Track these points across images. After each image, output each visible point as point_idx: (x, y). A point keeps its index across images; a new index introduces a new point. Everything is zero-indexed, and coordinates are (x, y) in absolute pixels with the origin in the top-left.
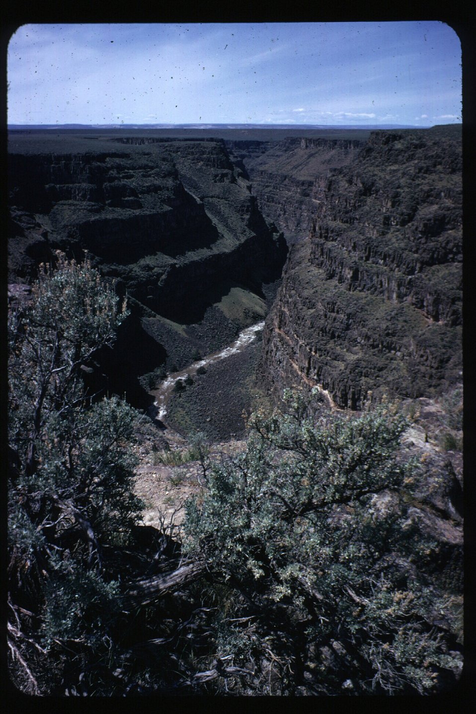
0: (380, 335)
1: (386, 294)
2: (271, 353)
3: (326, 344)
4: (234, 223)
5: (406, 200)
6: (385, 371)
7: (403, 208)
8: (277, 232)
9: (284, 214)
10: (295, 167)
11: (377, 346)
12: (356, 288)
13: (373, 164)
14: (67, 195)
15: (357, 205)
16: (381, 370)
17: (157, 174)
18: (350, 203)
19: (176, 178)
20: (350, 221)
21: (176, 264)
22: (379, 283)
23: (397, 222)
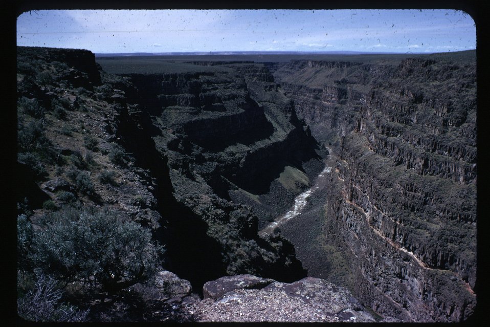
0: (457, 210)
1: (453, 177)
2: (341, 218)
3: (408, 215)
4: (282, 120)
5: (458, 107)
6: (466, 238)
7: (456, 114)
8: (306, 125)
9: (302, 112)
10: (307, 80)
11: (456, 218)
12: (427, 173)
13: (417, 81)
14: (173, 102)
15: (410, 110)
16: (462, 237)
17: (233, 87)
18: (405, 109)
19: (246, 89)
20: (406, 121)
21: (250, 150)
22: (447, 169)
23: (453, 123)
